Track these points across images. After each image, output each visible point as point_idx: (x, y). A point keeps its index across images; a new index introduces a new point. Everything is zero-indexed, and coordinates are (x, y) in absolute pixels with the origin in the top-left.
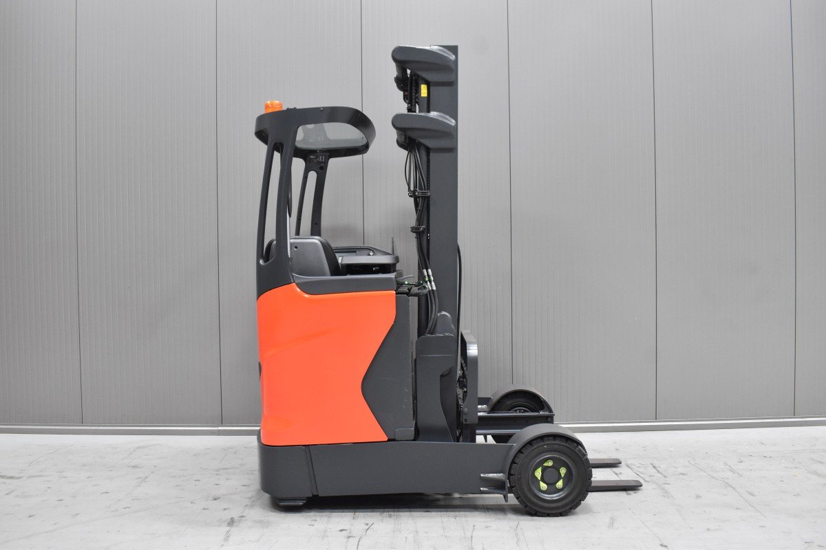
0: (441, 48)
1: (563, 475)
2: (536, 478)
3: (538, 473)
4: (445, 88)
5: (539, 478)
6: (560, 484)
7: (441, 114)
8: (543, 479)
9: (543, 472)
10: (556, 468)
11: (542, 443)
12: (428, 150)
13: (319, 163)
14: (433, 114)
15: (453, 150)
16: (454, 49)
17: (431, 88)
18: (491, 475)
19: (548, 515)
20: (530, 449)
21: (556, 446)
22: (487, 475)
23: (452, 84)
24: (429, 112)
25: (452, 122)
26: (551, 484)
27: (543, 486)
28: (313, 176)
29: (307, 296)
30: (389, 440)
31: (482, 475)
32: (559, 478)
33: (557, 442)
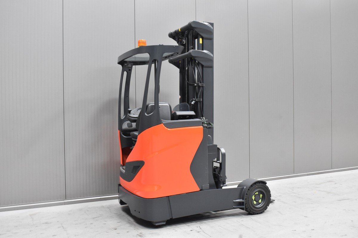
0: (208, 23)
1: (261, 197)
2: (253, 199)
3: (253, 198)
4: (209, 40)
5: (254, 199)
6: (260, 201)
7: (208, 51)
8: (255, 200)
9: (255, 196)
10: (259, 195)
11: (255, 185)
12: (203, 66)
13: (129, 67)
14: (205, 51)
15: (212, 67)
16: (212, 24)
17: (204, 40)
18: (237, 200)
19: (258, 214)
20: (252, 188)
21: (260, 186)
22: (235, 201)
23: (211, 39)
24: (203, 50)
25: (212, 55)
26: (257, 201)
27: (255, 202)
28: (125, 73)
29: (169, 129)
30: (200, 190)
31: (234, 201)
32: (260, 198)
33: (260, 184)
